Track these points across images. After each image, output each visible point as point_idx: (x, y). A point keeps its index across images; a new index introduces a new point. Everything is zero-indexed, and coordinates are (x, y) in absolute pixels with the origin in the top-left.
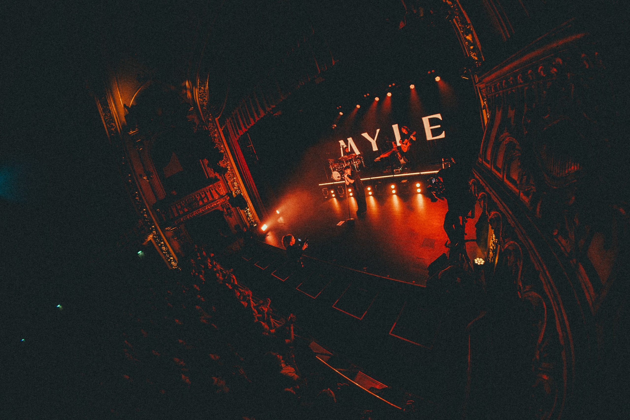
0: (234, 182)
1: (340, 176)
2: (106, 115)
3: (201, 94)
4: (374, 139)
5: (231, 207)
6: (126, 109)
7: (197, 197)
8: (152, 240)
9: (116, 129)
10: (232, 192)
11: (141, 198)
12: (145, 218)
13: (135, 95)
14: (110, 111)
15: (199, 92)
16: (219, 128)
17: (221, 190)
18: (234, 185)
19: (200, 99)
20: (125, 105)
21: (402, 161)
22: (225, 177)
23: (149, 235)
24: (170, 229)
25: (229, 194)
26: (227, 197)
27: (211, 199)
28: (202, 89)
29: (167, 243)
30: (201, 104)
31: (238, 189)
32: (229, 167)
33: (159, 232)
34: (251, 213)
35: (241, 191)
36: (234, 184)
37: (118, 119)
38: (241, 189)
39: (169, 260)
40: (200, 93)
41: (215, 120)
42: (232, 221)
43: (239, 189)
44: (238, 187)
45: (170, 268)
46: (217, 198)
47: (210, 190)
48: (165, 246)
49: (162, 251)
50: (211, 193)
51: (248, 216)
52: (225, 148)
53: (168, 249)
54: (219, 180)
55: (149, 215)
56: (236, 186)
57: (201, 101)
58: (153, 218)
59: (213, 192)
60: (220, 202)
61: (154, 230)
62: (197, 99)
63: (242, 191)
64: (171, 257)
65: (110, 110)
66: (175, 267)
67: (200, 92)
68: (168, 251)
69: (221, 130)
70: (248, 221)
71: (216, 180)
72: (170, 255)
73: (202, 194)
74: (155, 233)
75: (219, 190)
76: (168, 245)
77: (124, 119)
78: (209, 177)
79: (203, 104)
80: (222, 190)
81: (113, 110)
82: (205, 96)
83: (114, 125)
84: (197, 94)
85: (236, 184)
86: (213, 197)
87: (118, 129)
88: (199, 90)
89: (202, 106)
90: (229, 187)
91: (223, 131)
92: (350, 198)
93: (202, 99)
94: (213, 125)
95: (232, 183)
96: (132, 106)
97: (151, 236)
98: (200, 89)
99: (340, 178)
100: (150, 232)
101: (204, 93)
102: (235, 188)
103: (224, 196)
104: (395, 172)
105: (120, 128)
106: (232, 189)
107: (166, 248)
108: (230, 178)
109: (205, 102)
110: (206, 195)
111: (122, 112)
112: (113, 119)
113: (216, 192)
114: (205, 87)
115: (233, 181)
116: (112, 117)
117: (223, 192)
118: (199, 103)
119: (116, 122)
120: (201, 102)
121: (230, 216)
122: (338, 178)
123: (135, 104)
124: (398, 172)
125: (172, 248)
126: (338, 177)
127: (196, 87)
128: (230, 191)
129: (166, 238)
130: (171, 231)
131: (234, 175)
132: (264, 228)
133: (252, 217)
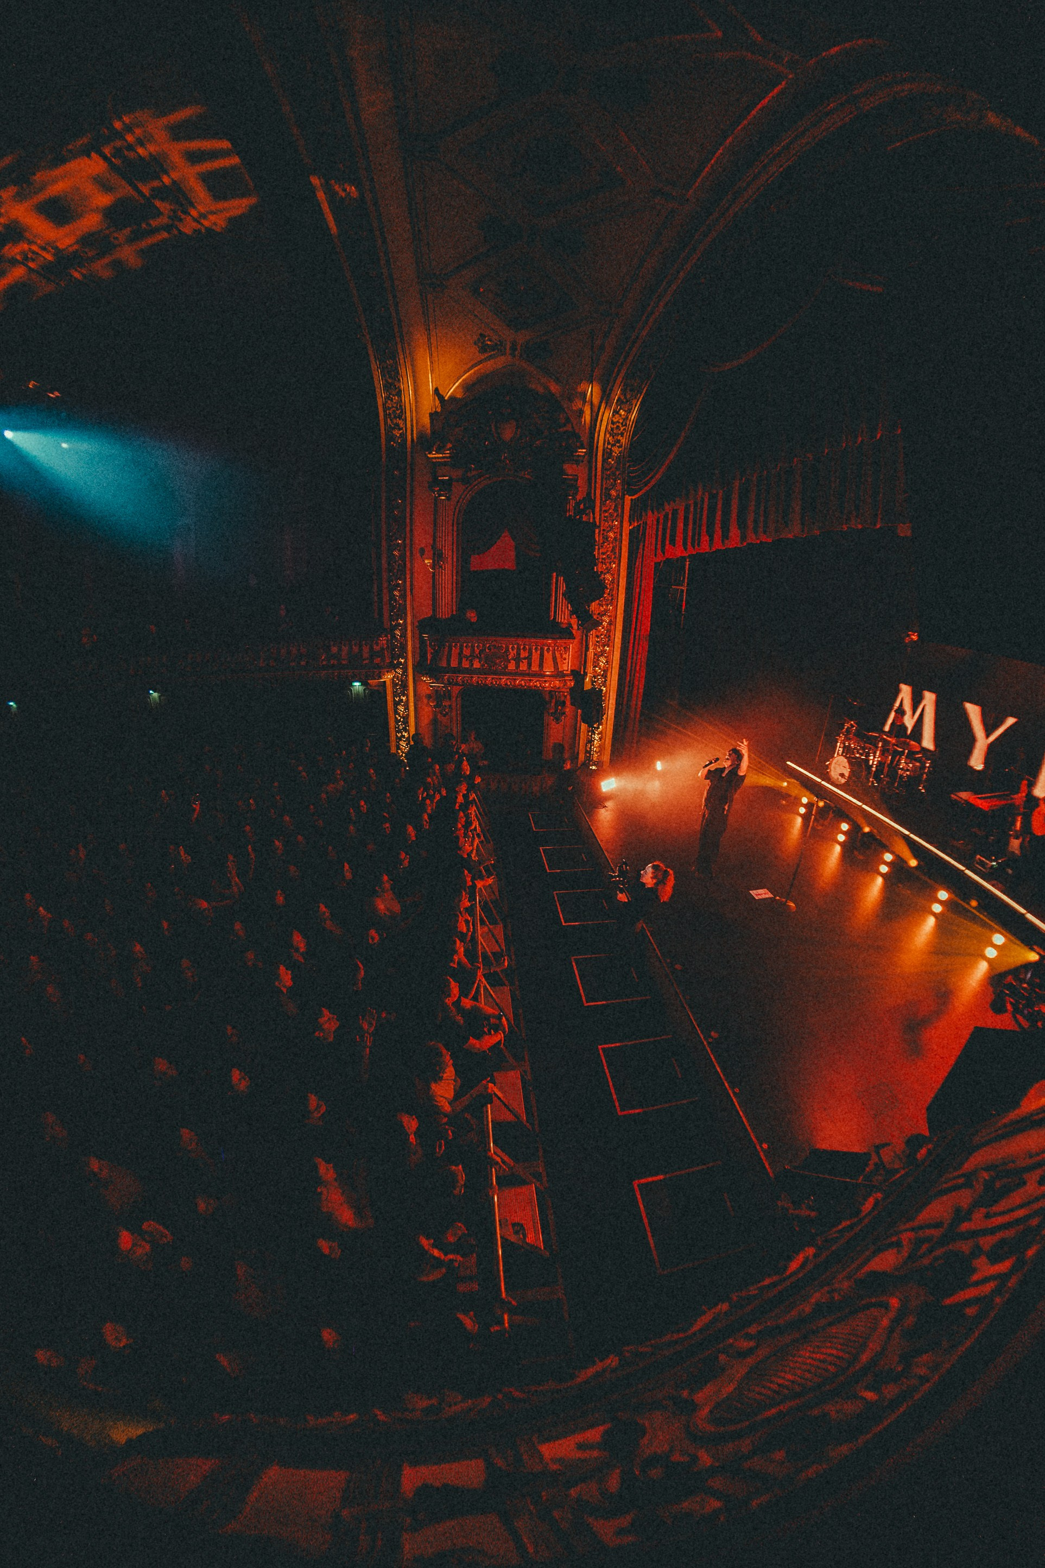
0: (602, 655)
1: (847, 774)
2: (387, 398)
3: (615, 426)
4: (987, 736)
5: (568, 703)
6: (436, 398)
7: (510, 650)
8: (388, 684)
9: (403, 436)
10: (587, 675)
11: (404, 596)
12: (394, 636)
13: (464, 377)
14: (399, 393)
15: (612, 420)
16: (626, 518)
17: (565, 659)
18: (599, 663)
19: (608, 436)
20: (436, 391)
21: (1015, 844)
22: (587, 636)
23: (388, 672)
24: (430, 683)
25: (578, 676)
26: (571, 680)
27: (535, 668)
28: (621, 415)
29: (412, 704)
30: (607, 448)
31: (602, 676)
32: (606, 619)
33: (407, 676)
34: (600, 739)
35: (605, 681)
36: (599, 660)
37: (414, 415)
38: (608, 679)
39: (399, 735)
40: (613, 423)
41: (623, 498)
42: (555, 732)
43: (605, 676)
44: (605, 671)
45: (393, 750)
46: (548, 673)
47: (542, 649)
48: (407, 707)
49: (396, 712)
50: (542, 655)
51: (590, 741)
52: (619, 570)
53: (408, 715)
54: (571, 636)
55: (404, 635)
56: (600, 666)
57: (608, 440)
58: (410, 644)
59: (548, 656)
60: (550, 684)
61: (400, 668)
62: (602, 434)
63: (608, 682)
64: (405, 732)
65: (400, 391)
66: (403, 752)
67: (615, 420)
68: (406, 719)
69: (627, 528)
70: (586, 749)
71: (566, 633)
72: (406, 726)
73: (524, 648)
74: (399, 674)
75: (562, 657)
76: (412, 708)
77: (426, 421)
78: (555, 618)
79: (611, 449)
80: (567, 660)
81: (406, 392)
82: (622, 435)
83: (401, 426)
84: (604, 423)
85: (603, 662)
86: (541, 665)
87: (409, 438)
88: (613, 415)
89: (607, 454)
90: (585, 662)
91: (631, 532)
92: (833, 845)
93: (613, 437)
94: (616, 510)
95: (597, 656)
96: (452, 398)
97: (390, 676)
98: (616, 412)
99: (843, 781)
100: (393, 667)
101: (623, 426)
102: (597, 669)
103: (567, 675)
104: (977, 863)
105: (412, 434)
106: (590, 669)
107: (405, 709)
108: (597, 642)
109: (619, 447)
110: (530, 653)
111: (429, 404)
112: (402, 410)
113: (554, 658)
114: (629, 411)
115: (600, 654)
116: (401, 407)
117: (567, 666)
118: (604, 444)
119: (409, 419)
120: (609, 443)
121: (557, 720)
122: (840, 777)
123: (459, 396)
124: (985, 868)
125: (416, 717)
126: (842, 775)
127: (609, 404)
128: (584, 671)
129: (415, 695)
130: (431, 686)
131: (609, 642)
132: (608, 785)
133: (599, 747)
